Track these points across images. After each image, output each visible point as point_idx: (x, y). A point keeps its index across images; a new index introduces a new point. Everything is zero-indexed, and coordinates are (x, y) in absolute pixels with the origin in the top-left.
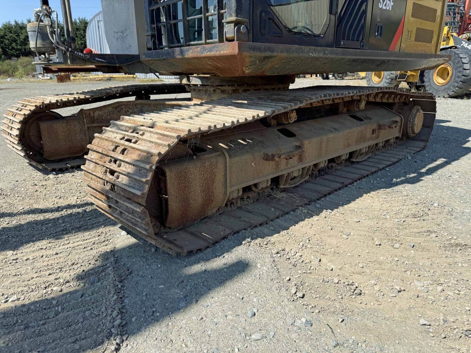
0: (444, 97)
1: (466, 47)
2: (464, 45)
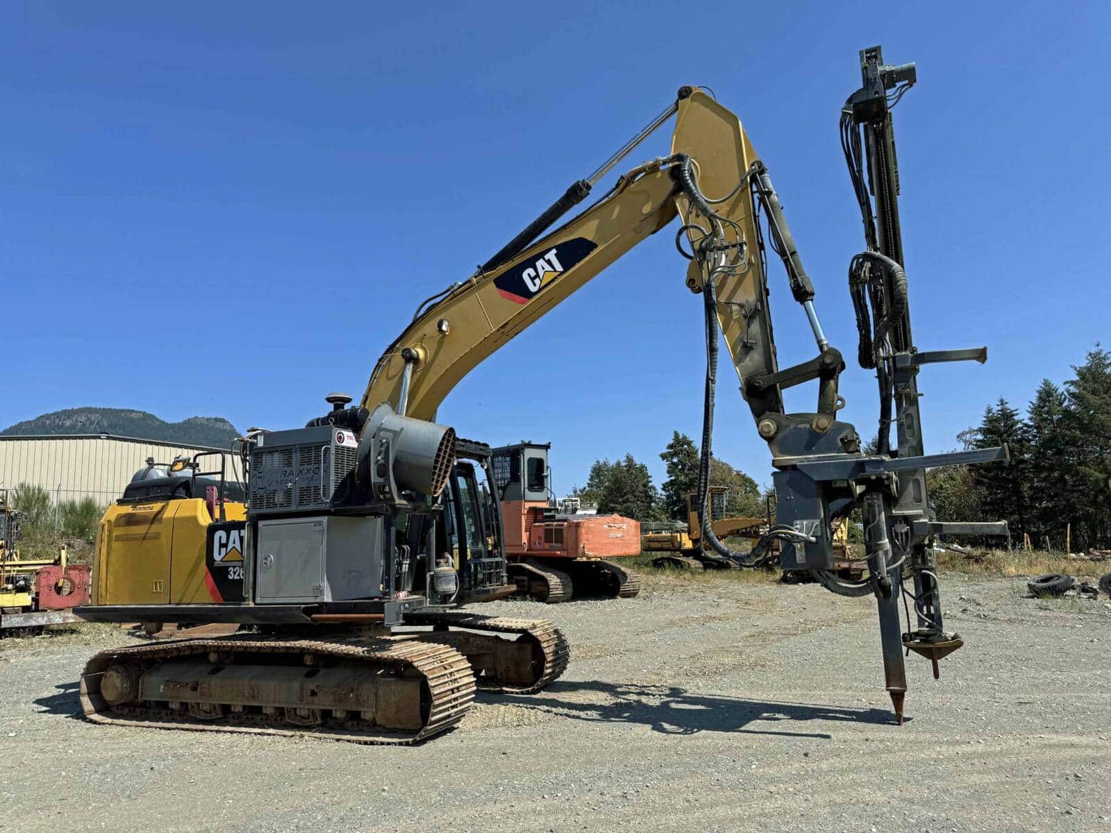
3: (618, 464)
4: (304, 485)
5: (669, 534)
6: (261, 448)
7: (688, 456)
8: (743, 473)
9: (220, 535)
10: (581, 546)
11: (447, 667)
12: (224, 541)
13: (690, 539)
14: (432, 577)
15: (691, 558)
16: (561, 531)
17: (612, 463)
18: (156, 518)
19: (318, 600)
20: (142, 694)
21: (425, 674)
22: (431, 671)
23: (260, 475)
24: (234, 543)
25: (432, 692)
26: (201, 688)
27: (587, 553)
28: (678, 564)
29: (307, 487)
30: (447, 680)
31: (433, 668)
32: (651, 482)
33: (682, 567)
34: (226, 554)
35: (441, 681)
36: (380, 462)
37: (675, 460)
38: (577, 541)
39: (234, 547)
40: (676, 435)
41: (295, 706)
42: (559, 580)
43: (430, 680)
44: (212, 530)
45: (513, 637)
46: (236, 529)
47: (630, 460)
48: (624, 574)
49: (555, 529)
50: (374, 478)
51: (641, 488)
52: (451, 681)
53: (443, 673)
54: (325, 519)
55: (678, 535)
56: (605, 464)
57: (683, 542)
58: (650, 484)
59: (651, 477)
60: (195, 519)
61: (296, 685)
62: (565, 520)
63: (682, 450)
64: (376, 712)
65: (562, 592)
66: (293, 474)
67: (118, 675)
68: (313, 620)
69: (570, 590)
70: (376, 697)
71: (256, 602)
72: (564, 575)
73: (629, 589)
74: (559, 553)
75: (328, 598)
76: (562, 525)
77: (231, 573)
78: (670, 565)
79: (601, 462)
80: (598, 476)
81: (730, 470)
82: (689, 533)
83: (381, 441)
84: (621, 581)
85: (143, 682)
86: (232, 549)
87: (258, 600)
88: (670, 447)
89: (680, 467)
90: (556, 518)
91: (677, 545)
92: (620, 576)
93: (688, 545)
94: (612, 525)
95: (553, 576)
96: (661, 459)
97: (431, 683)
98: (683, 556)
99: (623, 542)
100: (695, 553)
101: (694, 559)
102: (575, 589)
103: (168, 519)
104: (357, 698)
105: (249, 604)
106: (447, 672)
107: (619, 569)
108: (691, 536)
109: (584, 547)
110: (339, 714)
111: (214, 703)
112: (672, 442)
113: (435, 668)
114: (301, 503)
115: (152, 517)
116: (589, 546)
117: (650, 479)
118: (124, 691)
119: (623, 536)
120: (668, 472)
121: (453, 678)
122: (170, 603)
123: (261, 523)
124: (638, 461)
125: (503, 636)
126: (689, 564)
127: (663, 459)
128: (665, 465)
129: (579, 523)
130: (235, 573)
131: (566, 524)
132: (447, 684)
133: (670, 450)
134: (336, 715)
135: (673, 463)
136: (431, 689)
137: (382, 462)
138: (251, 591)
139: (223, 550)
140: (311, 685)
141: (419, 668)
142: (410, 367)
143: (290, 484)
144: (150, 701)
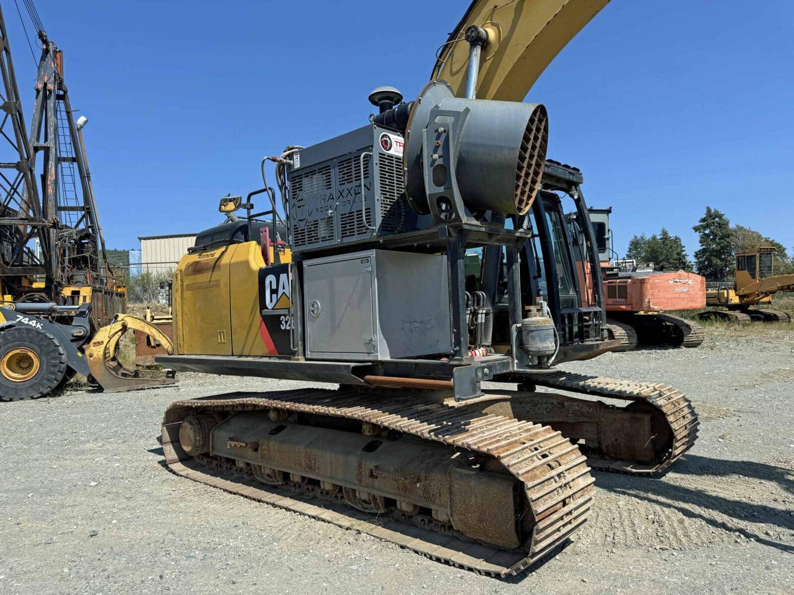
0: (32, 398)
1: (26, 322)
2: (23, 321)
3: (654, 238)
4: (347, 210)
5: (715, 291)
6: (298, 170)
7: (720, 227)
8: (771, 240)
9: (270, 278)
10: (647, 300)
11: (553, 464)
12: (274, 287)
13: (736, 295)
14: (520, 331)
15: (737, 311)
16: (626, 286)
17: (648, 237)
18: (216, 265)
19: (371, 358)
20: (213, 448)
21: (521, 479)
22: (530, 474)
23: (300, 204)
24: (284, 288)
25: (534, 508)
26: (262, 450)
27: (652, 306)
28: (724, 317)
29: (349, 213)
30: (555, 485)
31: (533, 469)
32: (684, 251)
33: (729, 319)
34: (277, 301)
35: (547, 489)
36: (436, 164)
37: (707, 232)
38: (641, 296)
39: (284, 293)
40: (709, 210)
41: (354, 487)
42: (624, 332)
43: (529, 489)
44: (263, 274)
45: (622, 403)
46: (284, 273)
47: (665, 233)
48: (688, 326)
49: (619, 286)
50: (431, 188)
51: (675, 256)
52: (561, 487)
53: (548, 476)
54: (372, 253)
55: (725, 292)
56: (642, 238)
57: (730, 298)
58: (684, 253)
59: (684, 247)
60: (246, 263)
61: (353, 460)
62: (629, 278)
63: (713, 223)
64: (451, 515)
65: (626, 342)
66: (333, 198)
67: (191, 426)
68: (367, 381)
69: (635, 341)
70: (451, 493)
71: (307, 357)
72: (629, 327)
73: (693, 340)
74: (624, 307)
75: (384, 355)
76: (626, 282)
77: (283, 322)
78: (716, 317)
79: (639, 237)
80: (636, 248)
81: (760, 237)
82: (736, 290)
83: (437, 131)
84: (685, 333)
85: (213, 437)
86: (281, 296)
87: (309, 355)
88: (703, 220)
89: (711, 237)
90: (619, 276)
91: (723, 301)
92: (683, 328)
93: (735, 300)
94: (678, 281)
95: (618, 328)
96: (693, 231)
97: (532, 495)
98: (729, 310)
99: (688, 296)
100: (742, 308)
101: (741, 312)
102: (639, 339)
103: (225, 265)
104: (426, 490)
105: (298, 360)
106: (554, 473)
107: (683, 322)
108: (737, 293)
109: (649, 302)
110: (404, 506)
111: (275, 468)
112: (704, 216)
113: (535, 468)
114: (344, 235)
115: (213, 264)
116: (655, 301)
117: (683, 249)
118: (198, 444)
119: (689, 291)
120: (701, 242)
121: (564, 481)
122: (233, 355)
123: (306, 263)
124: (672, 234)
125: (608, 401)
126: (737, 317)
127: (696, 231)
128: (697, 236)
129: (644, 279)
130: (286, 322)
131: (630, 280)
132: (555, 492)
133: (702, 224)
134: (401, 506)
135: (705, 234)
136: (532, 504)
137: (440, 162)
138: (300, 343)
139: (274, 296)
140: (370, 464)
141: (511, 469)
142: (478, 51)
143: (330, 212)
144: (220, 457)
